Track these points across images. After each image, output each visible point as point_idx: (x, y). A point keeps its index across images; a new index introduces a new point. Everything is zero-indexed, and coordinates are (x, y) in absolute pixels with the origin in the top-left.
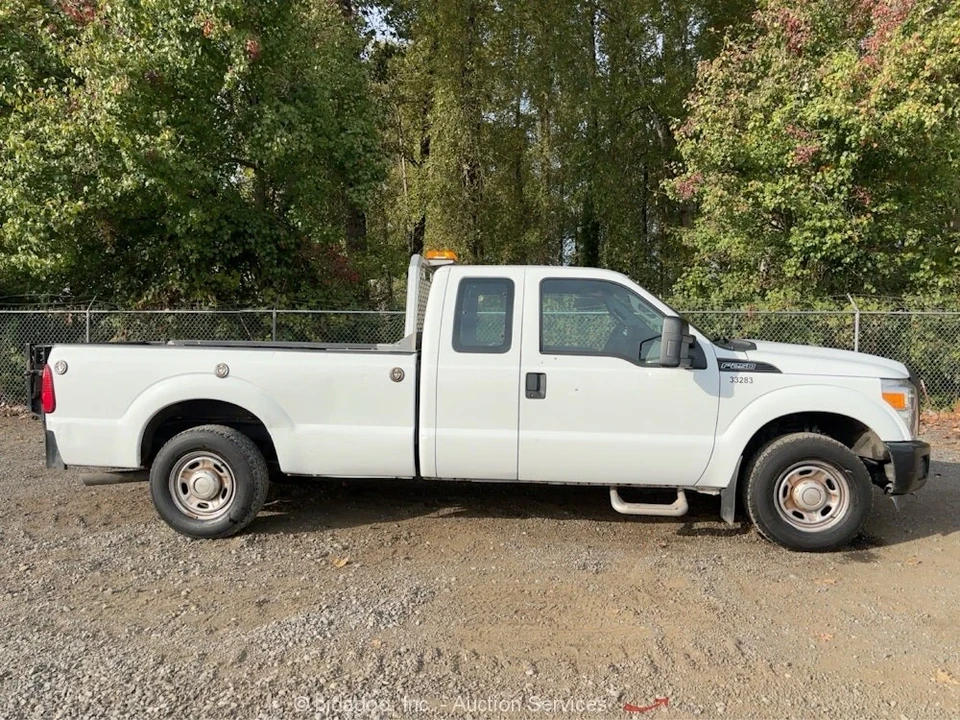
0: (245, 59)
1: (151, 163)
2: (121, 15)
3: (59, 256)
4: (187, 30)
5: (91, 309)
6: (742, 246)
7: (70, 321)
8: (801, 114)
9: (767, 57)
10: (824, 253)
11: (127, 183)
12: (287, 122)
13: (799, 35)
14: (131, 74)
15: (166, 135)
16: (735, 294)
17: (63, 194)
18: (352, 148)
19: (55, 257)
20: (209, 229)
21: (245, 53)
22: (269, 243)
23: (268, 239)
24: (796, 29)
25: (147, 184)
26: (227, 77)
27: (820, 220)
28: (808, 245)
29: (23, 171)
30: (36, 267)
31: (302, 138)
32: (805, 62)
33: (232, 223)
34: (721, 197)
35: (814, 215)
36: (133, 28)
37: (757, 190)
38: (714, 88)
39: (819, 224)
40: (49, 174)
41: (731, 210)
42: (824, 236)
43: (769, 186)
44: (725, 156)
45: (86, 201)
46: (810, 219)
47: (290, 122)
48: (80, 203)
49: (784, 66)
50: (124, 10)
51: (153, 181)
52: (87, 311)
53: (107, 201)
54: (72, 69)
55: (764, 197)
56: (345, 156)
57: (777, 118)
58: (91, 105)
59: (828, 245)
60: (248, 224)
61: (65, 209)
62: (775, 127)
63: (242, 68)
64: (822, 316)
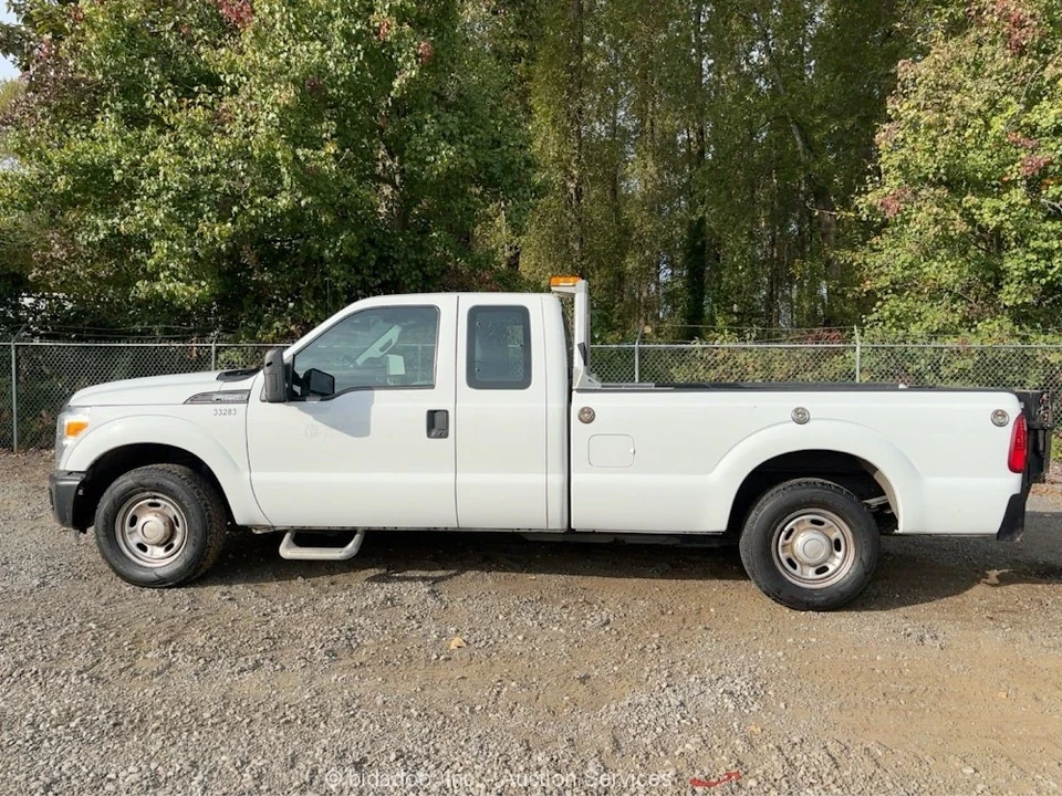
0: (417, 62)
1: (308, 180)
2: (281, 17)
3: (203, 283)
4: (354, 32)
5: (217, 342)
6: (956, 270)
7: (195, 355)
8: (1026, 120)
9: (981, 55)
10: (1049, 278)
11: (283, 201)
12: (448, 133)
13: (1024, 31)
14: (295, 81)
15: (331, 148)
16: (941, 326)
17: (210, 215)
18: (513, 162)
19: (199, 285)
20: (355, 254)
21: (417, 56)
22: (414, 269)
23: (413, 265)
24: (1019, 24)
25: (303, 203)
26: (396, 84)
27: (1046, 241)
28: (1032, 269)
29: (168, 189)
30: (183, 296)
31: (464, 150)
32: (1030, 61)
33: (377, 246)
34: (937, 214)
35: (1040, 235)
36: (291, 30)
37: (974, 206)
38: (922, 90)
39: (1046, 245)
40: (195, 193)
41: (945, 228)
42: (1049, 259)
43: (989, 203)
44: (938, 168)
45: (233, 223)
46: (1035, 239)
47: (451, 134)
48: (229, 225)
49: (1006, 66)
50: (284, 9)
51: (310, 199)
52: (213, 345)
53: (257, 223)
54: (222, 77)
55: (981, 215)
56: (502, 171)
57: (998, 124)
58: (246, 116)
59: (1055, 269)
60: (393, 248)
61: (216, 231)
62: (998, 134)
63: (414, 73)
64: (1044, 350)
